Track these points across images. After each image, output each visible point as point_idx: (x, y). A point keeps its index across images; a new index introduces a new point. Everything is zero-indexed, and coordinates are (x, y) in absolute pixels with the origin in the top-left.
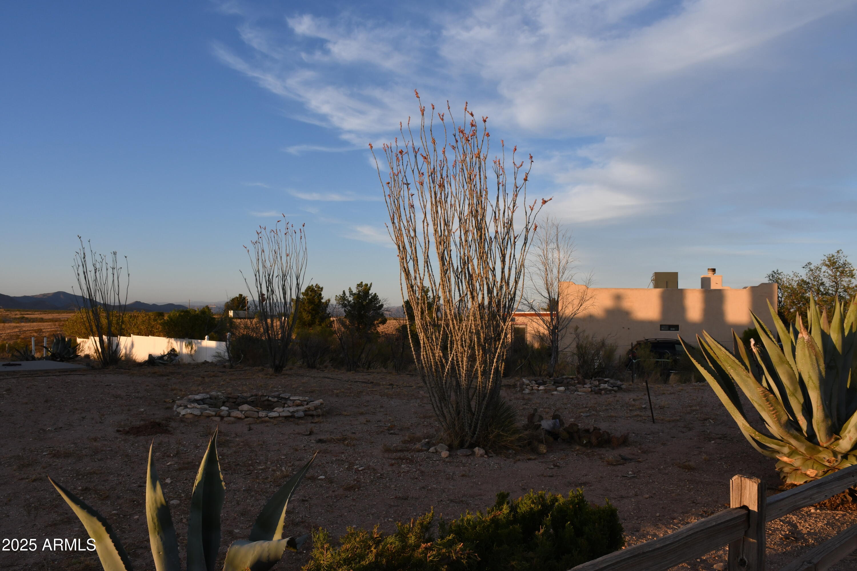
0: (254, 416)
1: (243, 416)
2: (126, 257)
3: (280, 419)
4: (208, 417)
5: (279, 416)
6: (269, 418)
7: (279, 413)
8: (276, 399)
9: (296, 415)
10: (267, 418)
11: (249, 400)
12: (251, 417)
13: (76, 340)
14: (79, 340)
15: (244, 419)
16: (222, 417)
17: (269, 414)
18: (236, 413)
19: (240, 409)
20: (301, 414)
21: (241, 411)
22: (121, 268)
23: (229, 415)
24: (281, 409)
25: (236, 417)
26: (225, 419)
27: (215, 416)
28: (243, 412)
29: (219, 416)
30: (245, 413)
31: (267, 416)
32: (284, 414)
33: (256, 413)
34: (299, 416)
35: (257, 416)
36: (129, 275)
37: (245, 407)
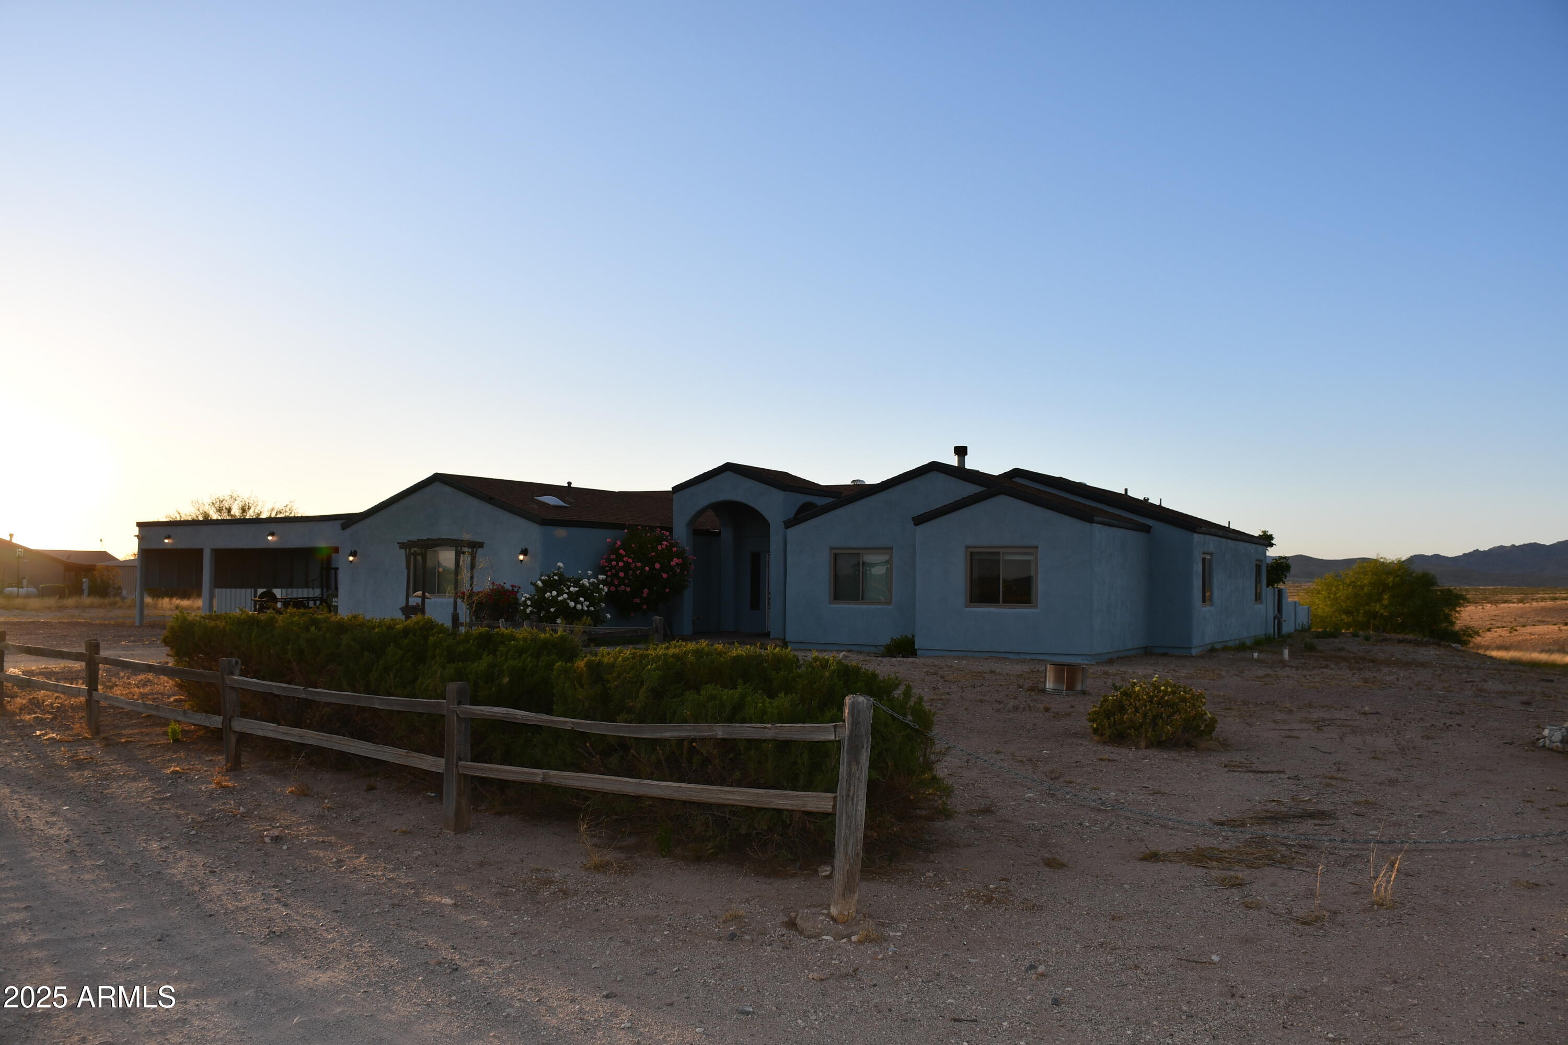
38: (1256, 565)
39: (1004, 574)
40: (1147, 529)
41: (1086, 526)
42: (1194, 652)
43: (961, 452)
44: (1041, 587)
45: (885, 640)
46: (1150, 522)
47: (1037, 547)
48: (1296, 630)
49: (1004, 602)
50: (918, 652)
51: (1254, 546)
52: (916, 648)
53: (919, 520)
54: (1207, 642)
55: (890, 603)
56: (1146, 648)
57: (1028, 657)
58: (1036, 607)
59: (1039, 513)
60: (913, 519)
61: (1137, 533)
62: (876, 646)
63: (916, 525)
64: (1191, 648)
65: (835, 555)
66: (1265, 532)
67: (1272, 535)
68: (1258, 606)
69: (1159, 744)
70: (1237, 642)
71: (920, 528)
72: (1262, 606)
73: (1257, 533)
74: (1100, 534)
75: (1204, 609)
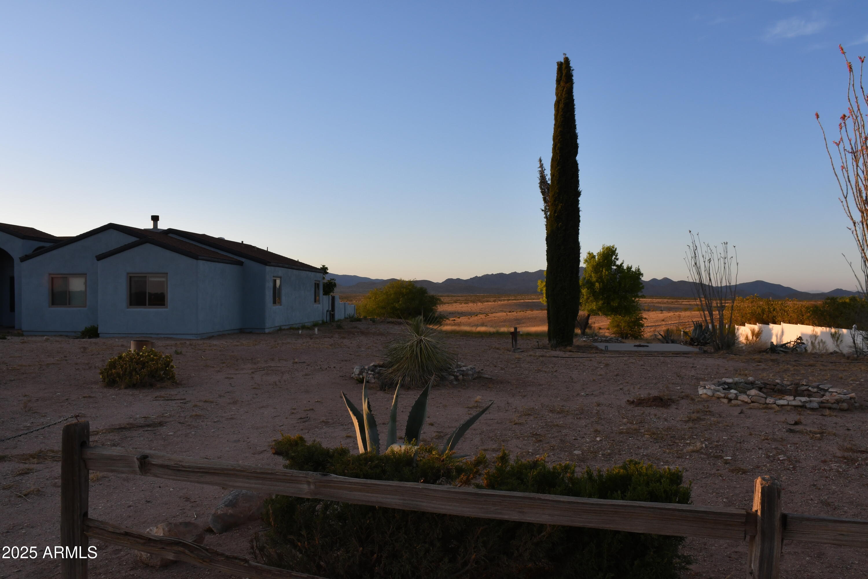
0: (761, 402)
1: (749, 401)
2: (735, 247)
3: (789, 408)
4: (719, 398)
5: (788, 405)
6: (777, 405)
7: (788, 401)
8: (815, 390)
9: (808, 405)
10: (775, 405)
11: (788, 388)
12: (757, 403)
13: (735, 326)
14: (736, 327)
15: (750, 403)
16: (730, 400)
17: (777, 402)
18: (743, 397)
19: (747, 394)
20: (815, 405)
21: (748, 396)
22: (732, 257)
23: (736, 398)
24: (792, 398)
25: (743, 401)
26: (733, 402)
27: (724, 398)
28: (750, 397)
29: (727, 398)
30: (752, 397)
31: (775, 403)
32: (794, 403)
33: (763, 399)
34: (812, 407)
35: (763, 403)
36: (737, 264)
37: (753, 392)
38: (315, 284)
39: (150, 289)
40: (241, 264)
41: (194, 261)
42: (267, 331)
43: (155, 219)
44: (169, 297)
45: (82, 328)
46: (243, 260)
47: (167, 273)
48: (345, 318)
49: (149, 305)
50: (100, 335)
51: (313, 273)
52: (99, 332)
53: (100, 257)
54: (277, 325)
55: (85, 306)
56: (241, 329)
57: (162, 336)
58: (167, 307)
59: (168, 254)
60: (96, 257)
61: (233, 266)
62: (75, 332)
63: (98, 260)
64: (265, 329)
65: (52, 278)
66: (324, 266)
67: (327, 268)
68: (316, 305)
69: (133, 386)
70: (301, 325)
71: (100, 263)
72: (319, 305)
73: (319, 266)
74: (203, 266)
75: (274, 307)
